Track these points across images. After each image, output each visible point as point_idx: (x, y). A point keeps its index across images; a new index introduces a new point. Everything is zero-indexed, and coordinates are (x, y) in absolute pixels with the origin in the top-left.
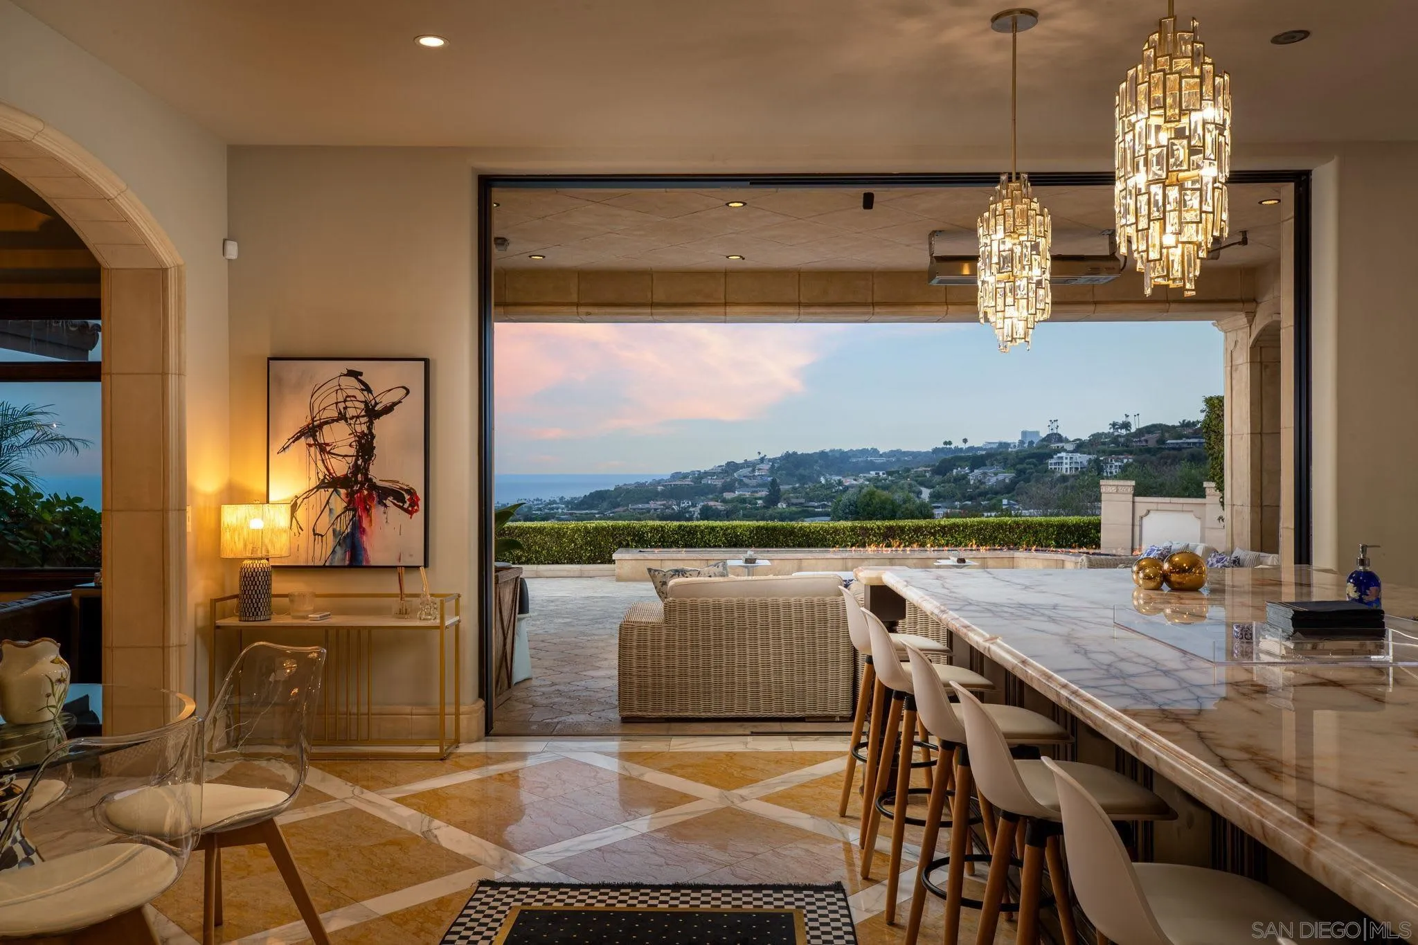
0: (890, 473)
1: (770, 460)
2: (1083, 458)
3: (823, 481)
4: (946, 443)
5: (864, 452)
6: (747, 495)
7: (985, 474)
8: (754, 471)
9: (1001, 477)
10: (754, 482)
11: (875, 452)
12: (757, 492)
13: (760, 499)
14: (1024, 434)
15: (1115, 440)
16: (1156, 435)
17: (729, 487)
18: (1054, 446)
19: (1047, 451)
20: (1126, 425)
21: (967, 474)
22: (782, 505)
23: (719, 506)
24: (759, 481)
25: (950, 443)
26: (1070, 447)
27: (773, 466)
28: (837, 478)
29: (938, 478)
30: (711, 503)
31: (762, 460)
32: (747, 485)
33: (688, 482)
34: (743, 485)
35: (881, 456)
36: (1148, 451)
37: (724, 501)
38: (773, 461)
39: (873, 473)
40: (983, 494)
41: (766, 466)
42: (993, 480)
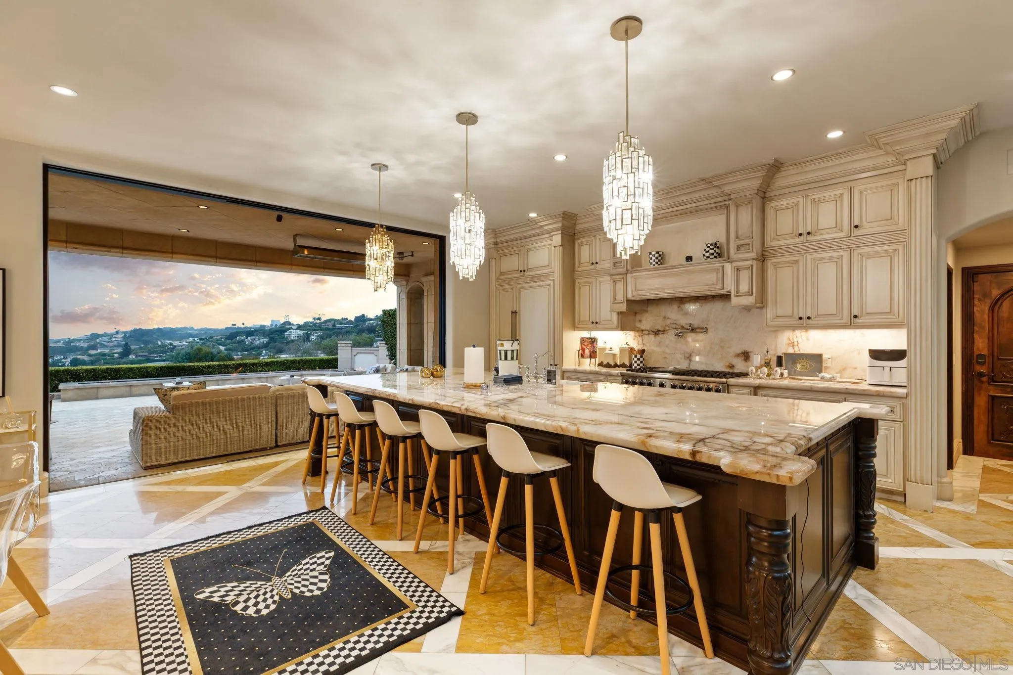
0: (201, 339)
1: (123, 332)
2: (301, 332)
3: (159, 343)
4: (233, 325)
5: (185, 328)
6: (107, 351)
7: (254, 339)
8: (111, 338)
9: (262, 341)
10: (111, 344)
11: (192, 328)
12: (114, 350)
13: (116, 353)
14: (272, 321)
15: (315, 325)
16: (332, 323)
17: (94, 347)
18: (287, 327)
19: (284, 329)
20: (319, 319)
21: (244, 339)
22: (132, 357)
23: (86, 358)
24: (115, 343)
25: (235, 325)
26: (295, 327)
27: (125, 335)
28: (169, 342)
29: (228, 341)
30: (79, 357)
31: (117, 332)
32: (106, 346)
33: (60, 344)
34: (102, 345)
35: (196, 330)
36: (329, 329)
37: (90, 355)
38: (126, 333)
39: (191, 339)
40: (253, 349)
41: (120, 336)
42: (258, 342)
